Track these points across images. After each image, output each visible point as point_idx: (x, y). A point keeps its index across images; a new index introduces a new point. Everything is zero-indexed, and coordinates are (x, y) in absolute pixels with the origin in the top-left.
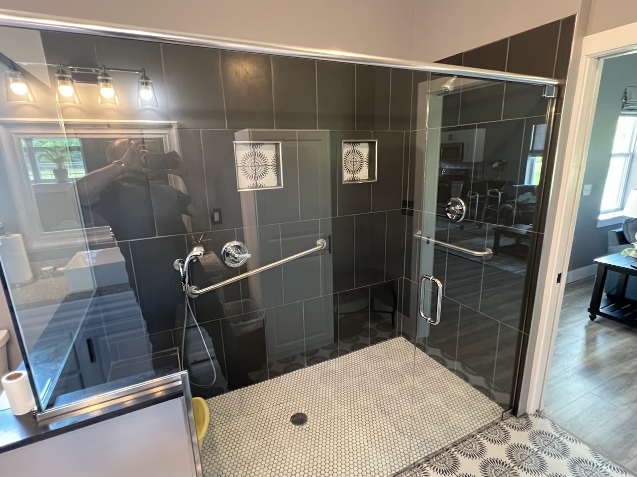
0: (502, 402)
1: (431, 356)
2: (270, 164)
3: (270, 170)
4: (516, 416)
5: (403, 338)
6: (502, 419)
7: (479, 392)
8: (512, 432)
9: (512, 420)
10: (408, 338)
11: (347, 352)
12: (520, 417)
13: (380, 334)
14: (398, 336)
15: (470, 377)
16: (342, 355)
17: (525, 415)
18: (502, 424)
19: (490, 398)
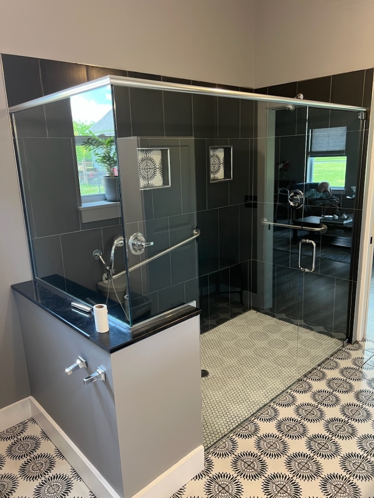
0: (340, 338)
1: (280, 319)
2: (158, 167)
3: (158, 172)
4: (351, 343)
5: (253, 311)
6: (343, 346)
7: (323, 335)
8: (351, 352)
9: (349, 346)
10: (258, 310)
11: (215, 326)
12: (354, 343)
13: (235, 310)
14: (249, 310)
15: (313, 327)
16: (211, 328)
17: (357, 342)
18: (344, 349)
19: (331, 337)
